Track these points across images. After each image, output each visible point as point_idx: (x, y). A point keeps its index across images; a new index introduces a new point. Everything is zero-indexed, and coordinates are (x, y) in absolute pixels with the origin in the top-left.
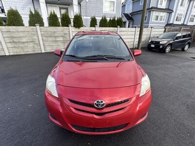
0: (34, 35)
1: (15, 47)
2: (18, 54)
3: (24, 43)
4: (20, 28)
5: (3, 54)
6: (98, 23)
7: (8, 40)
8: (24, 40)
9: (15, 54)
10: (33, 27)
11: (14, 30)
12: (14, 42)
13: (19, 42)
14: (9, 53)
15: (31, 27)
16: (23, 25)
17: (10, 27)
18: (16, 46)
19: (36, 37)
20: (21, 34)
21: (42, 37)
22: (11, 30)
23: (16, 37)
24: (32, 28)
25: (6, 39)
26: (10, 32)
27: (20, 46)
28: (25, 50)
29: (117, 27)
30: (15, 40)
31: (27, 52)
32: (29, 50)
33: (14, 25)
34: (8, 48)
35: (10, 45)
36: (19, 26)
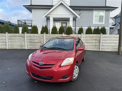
0: (42, 38)
1: (31, 45)
2: (31, 49)
3: (36, 43)
4: (36, 35)
5: (24, 48)
6: (84, 31)
7: (28, 41)
8: (36, 41)
9: (30, 49)
11: (33, 36)
12: (31, 42)
13: (33, 42)
14: (27, 48)
16: (38, 33)
17: (31, 34)
18: (31, 44)
19: (42, 40)
20: (36, 38)
21: (46, 39)
22: (31, 36)
23: (33, 40)
24: (42, 35)
25: (28, 40)
26: (30, 36)
27: (34, 44)
28: (35, 47)
29: (100, 34)
30: (32, 41)
31: (36, 48)
33: (33, 33)
34: (27, 45)
35: (29, 44)
36: (36, 33)
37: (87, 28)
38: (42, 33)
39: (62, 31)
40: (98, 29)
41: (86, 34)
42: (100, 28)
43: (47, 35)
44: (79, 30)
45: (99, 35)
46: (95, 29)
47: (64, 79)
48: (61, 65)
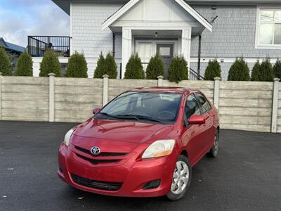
0: (97, 91)
1: (65, 110)
2: (67, 121)
3: (79, 103)
4: (81, 81)
5: (46, 120)
7: (59, 98)
8: (81, 99)
9: (62, 121)
10: (99, 79)
11: (71, 84)
12: (66, 102)
13: (73, 102)
14: (55, 118)
15: (96, 79)
16: (85, 76)
17: (67, 79)
18: (67, 108)
19: (99, 96)
20: (79, 91)
22: (68, 84)
23: (71, 94)
24: (97, 81)
25: (57, 96)
26: (65, 85)
27: (73, 108)
28: (78, 116)
29: (272, 80)
30: (69, 99)
31: (81, 119)
32: (83, 116)
33: (73, 76)
34: (55, 110)
35: (59, 106)
36: (80, 77)
37: (233, 61)
38: (98, 74)
39: (155, 69)
40: (266, 65)
41: (230, 79)
42: (273, 62)
43: (112, 80)
44: (208, 69)
45: (269, 84)
46: (257, 65)
47: (147, 189)
48: (143, 157)
